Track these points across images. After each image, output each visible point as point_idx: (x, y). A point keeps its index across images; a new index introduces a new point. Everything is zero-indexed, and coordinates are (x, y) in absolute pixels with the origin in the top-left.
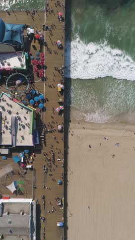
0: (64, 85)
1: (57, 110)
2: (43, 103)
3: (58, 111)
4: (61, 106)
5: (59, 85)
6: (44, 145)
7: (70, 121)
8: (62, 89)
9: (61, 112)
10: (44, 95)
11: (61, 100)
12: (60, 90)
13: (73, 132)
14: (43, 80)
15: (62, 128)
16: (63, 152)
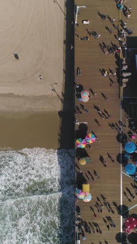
0: (76, 197)
1: (91, 139)
2: (124, 153)
3: (90, 135)
4: (83, 146)
5: (88, 199)
6: (121, 56)
7: (60, 113)
8: (81, 188)
9: (83, 133)
10: (122, 172)
11: (83, 162)
12: (86, 187)
13: (53, 90)
14: (125, 208)
15: (79, 96)
16: (77, 40)
